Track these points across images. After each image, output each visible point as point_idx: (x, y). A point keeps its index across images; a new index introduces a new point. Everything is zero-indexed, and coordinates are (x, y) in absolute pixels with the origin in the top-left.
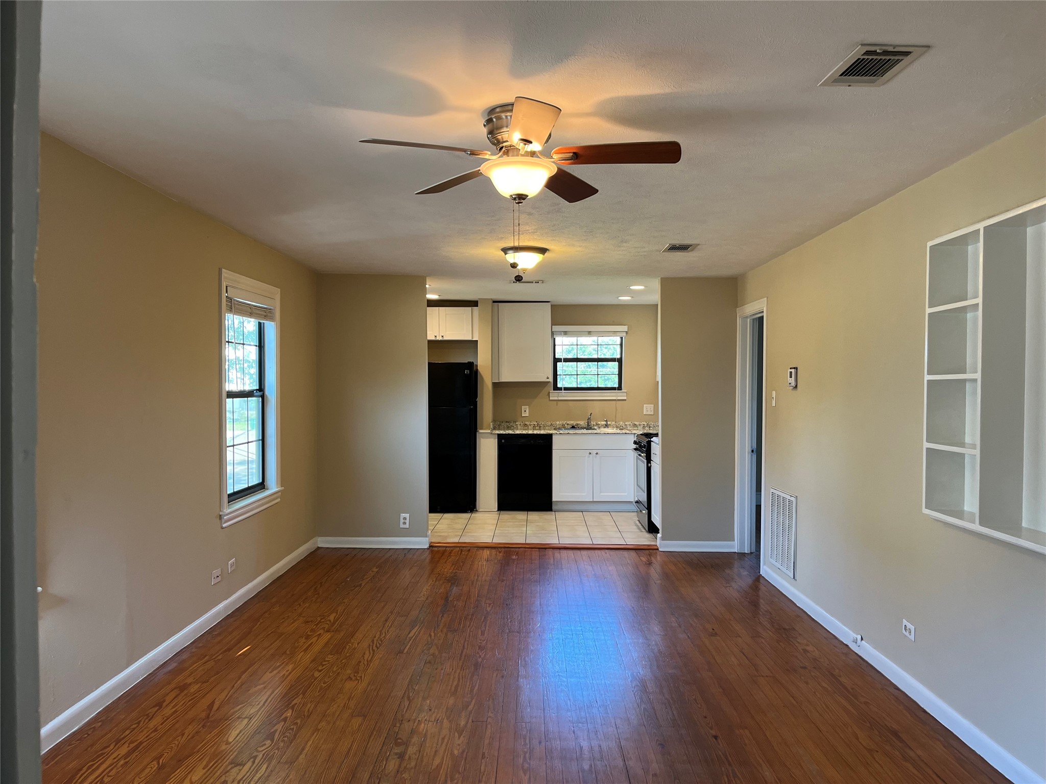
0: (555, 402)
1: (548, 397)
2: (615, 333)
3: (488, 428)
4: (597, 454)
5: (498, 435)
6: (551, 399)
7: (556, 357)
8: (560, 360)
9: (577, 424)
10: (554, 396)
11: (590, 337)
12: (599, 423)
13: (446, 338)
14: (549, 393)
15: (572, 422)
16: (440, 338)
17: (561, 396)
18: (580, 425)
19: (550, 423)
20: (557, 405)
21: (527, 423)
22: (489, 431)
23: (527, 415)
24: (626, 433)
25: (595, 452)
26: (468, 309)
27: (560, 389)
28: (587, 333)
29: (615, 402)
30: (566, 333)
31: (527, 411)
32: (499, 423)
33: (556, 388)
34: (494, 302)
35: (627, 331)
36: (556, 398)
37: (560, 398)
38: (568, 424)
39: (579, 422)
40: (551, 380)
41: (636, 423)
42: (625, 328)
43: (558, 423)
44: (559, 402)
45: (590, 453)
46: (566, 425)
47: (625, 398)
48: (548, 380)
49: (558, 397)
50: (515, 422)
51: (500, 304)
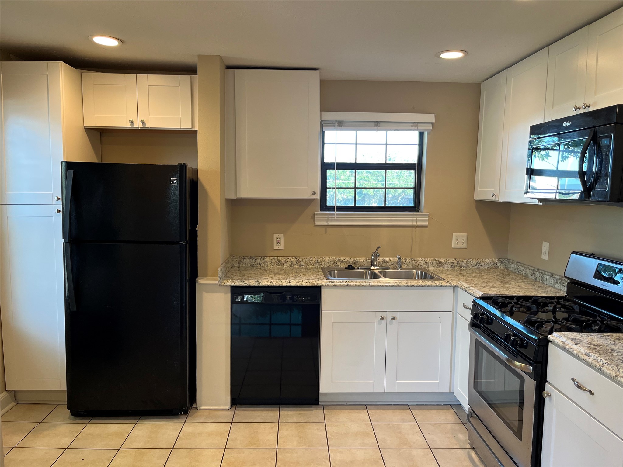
0: (323, 229)
1: (312, 220)
2: (414, 125)
3: (215, 274)
4: (393, 319)
5: (232, 287)
6: (317, 223)
7: (325, 161)
8: (331, 166)
9: (356, 262)
10: (322, 219)
11: (377, 130)
12: (388, 259)
13: (150, 125)
14: (315, 214)
15: (348, 258)
16: (141, 126)
17: (332, 220)
18: (360, 263)
19: (314, 260)
20: (326, 232)
21: (281, 259)
22: (216, 282)
23: (281, 246)
24: (441, 286)
25: (389, 316)
26: (186, 78)
27: (331, 208)
28: (373, 124)
29: (410, 229)
30: (341, 125)
31: (282, 242)
32: (238, 259)
33: (324, 207)
34: (229, 67)
35: (433, 121)
36: (324, 223)
37: (330, 223)
38: (342, 262)
39: (357, 259)
40: (318, 196)
41: (441, 260)
42: (430, 118)
43: (327, 259)
44: (329, 229)
45: (382, 318)
46: (339, 263)
47: (426, 223)
48: (314, 197)
49: (327, 220)
50: (263, 257)
51: (236, 70)
